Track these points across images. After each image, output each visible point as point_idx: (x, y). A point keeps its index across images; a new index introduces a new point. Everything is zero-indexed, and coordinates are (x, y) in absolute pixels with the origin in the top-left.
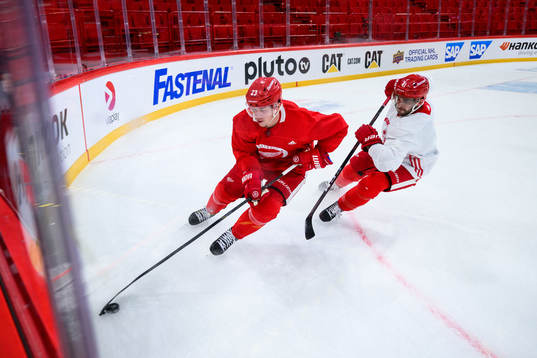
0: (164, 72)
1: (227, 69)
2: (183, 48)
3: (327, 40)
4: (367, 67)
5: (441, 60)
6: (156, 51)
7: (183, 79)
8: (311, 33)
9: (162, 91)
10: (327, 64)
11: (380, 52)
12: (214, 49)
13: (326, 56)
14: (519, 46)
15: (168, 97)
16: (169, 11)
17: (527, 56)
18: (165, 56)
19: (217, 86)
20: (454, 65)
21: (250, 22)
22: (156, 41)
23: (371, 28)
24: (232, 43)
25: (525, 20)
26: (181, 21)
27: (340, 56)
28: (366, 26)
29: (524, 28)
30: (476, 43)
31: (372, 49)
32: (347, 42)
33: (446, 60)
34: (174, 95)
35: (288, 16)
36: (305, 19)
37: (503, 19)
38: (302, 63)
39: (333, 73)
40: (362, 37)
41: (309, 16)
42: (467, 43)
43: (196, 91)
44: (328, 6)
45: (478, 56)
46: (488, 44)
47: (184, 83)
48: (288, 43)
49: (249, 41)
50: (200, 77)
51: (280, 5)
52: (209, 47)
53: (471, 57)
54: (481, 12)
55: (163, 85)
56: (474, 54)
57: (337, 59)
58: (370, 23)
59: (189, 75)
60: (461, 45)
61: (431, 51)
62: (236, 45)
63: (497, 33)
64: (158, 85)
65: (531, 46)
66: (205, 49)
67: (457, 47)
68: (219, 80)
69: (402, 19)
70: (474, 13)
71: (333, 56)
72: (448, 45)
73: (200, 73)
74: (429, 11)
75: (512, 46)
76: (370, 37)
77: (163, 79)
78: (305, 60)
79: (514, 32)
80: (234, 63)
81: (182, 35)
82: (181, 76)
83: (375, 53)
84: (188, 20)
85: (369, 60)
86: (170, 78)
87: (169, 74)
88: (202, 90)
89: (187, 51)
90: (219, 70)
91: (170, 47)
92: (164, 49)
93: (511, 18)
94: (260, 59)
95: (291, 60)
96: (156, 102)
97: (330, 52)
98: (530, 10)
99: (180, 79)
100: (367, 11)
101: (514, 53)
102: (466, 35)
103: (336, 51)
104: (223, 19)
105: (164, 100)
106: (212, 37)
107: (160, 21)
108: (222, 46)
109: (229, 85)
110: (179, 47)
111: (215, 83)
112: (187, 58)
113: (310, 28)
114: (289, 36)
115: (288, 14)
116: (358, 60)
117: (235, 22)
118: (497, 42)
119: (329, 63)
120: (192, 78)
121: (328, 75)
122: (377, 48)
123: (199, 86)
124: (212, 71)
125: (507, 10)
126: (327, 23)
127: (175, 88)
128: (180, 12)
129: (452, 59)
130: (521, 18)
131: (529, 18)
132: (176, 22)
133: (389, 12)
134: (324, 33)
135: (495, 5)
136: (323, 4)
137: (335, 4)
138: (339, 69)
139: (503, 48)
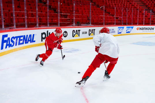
0: (6, 36)
1: (34, 35)
2: (15, 26)
3: (74, 24)
4: (89, 35)
5: (116, 33)
6: (3, 27)
7: (14, 39)
8: (69, 22)
9: (5, 44)
10: (74, 34)
11: (94, 30)
12: (28, 27)
14: (143, 29)
15: (8, 47)
16: (9, 11)
17: (146, 32)
18: (7, 29)
19: (29, 42)
20: (121, 35)
21: (43, 16)
22: (3, 23)
23: (91, 20)
24: (36, 25)
25: (144, 20)
26: (14, 15)
27: (79, 31)
28: (89, 20)
29: (144, 23)
30: (128, 27)
31: (91, 28)
32: (80, 25)
33: (118, 33)
34: (10, 46)
35: (59, 15)
36: (66, 16)
37: (137, 19)
38: (64, 33)
39: (76, 37)
40: (87, 23)
41: (67, 16)
42: (125, 27)
43: (20, 44)
45: (129, 32)
46: (132, 28)
47: (15, 40)
48: (59, 25)
49: (43, 24)
50: (22, 38)
51: (56, 10)
52: (26, 26)
53: (127, 32)
54: (130, 16)
55: (6, 41)
57: (78, 32)
58: (90, 19)
59: (17, 37)
60: (123, 28)
61: (113, 30)
62: (38, 25)
63: (135, 24)
64: (3, 41)
65: (146, 29)
66: (24, 27)
67: (122, 29)
68: (30, 39)
69: (102, 18)
70: (127, 17)
71: (77, 31)
72: (119, 28)
73: (22, 36)
74: (111, 15)
75: (140, 29)
76: (91, 24)
77: (6, 39)
78: (66, 32)
79: (141, 24)
80: (37, 33)
81: (14, 21)
82: (13, 38)
83: (92, 30)
84: (17, 15)
85: (90, 32)
86: (9, 38)
87: (8, 37)
88: (23, 43)
89: (17, 27)
90: (30, 35)
91: (9, 26)
92: (6, 26)
93: (139, 19)
94: (48, 32)
96: (2, 48)
97: (75, 29)
98: (146, 16)
99: (13, 39)
100: (89, 14)
101: (141, 31)
102: (125, 24)
103: (78, 29)
104: (33, 15)
105: (6, 48)
106: (28, 22)
107: (5, 14)
108: (32, 25)
109: (35, 41)
110: (13, 26)
111: (29, 41)
112: (16, 30)
113: (68, 20)
114: (59, 22)
115: (59, 14)
116: (86, 33)
117: (37, 16)
118: (135, 27)
119: (75, 34)
120: (18, 38)
121: (75, 38)
122: (93, 28)
123: (21, 42)
125: (138, 16)
126: (74, 18)
127: (11, 43)
128: (14, 12)
129: (120, 33)
130: (143, 19)
131: (145, 19)
132: (12, 16)
133: (97, 15)
134: (73, 21)
135: (134, 14)
136: (73, 11)
137: (77, 11)
138: (79, 36)
139: (137, 29)
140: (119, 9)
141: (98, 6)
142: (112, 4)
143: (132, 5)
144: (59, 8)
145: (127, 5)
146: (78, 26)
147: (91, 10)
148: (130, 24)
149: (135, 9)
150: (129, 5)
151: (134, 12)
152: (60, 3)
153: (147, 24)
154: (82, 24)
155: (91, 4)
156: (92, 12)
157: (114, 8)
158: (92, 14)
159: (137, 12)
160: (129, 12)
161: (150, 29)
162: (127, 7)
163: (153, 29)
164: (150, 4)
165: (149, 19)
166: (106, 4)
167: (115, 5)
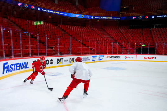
0: (7, 63)
1: (27, 63)
2: (13, 56)
3: (58, 54)
4: (70, 62)
5: (91, 61)
6: (4, 57)
7: (13, 66)
8: (54, 52)
9: (6, 70)
10: (58, 61)
12: (23, 56)
13: (58, 59)
14: (111, 57)
15: (8, 72)
16: (9, 44)
17: (114, 60)
18: (7, 58)
19: (24, 68)
20: (95, 62)
21: (35, 48)
22: (4, 54)
24: (29, 55)
25: (112, 50)
26: (12, 48)
27: (62, 59)
28: (69, 50)
29: (112, 52)
30: (100, 56)
31: (71, 57)
32: (63, 55)
33: (92, 61)
34: (10, 71)
35: (47, 47)
36: (52, 48)
37: (107, 49)
39: (60, 64)
40: (68, 53)
41: (53, 47)
42: (98, 56)
43: (17, 69)
44: (58, 44)
45: (101, 60)
46: (103, 56)
47: (13, 67)
48: (47, 55)
49: (34, 54)
50: (18, 65)
51: (44, 44)
52: (22, 56)
53: (99, 60)
54: (101, 47)
55: (6, 68)
56: (100, 59)
58: (71, 50)
59: (14, 65)
60: (96, 56)
61: (88, 58)
62: (30, 55)
63: (105, 53)
64: (4, 68)
65: (114, 57)
66: (20, 56)
68: (24, 66)
69: (80, 49)
70: (99, 48)
71: (60, 59)
72: (93, 56)
73: (18, 64)
74: (87, 47)
75: (110, 57)
76: (71, 54)
77: (6, 66)
78: (52, 60)
79: (110, 53)
80: (30, 61)
81: (13, 52)
82: (12, 65)
84: (15, 47)
85: (71, 60)
86: (9, 65)
87: (8, 64)
88: (19, 69)
89: (14, 57)
90: (25, 63)
91: (9, 56)
92: (6, 56)
93: (109, 49)
95: (48, 60)
96: (3, 73)
97: (59, 58)
98: (113, 47)
99: (12, 66)
100: (70, 46)
101: (110, 59)
102: (97, 54)
103: (61, 58)
104: (27, 47)
105: (6, 72)
106: (23, 53)
107: (6, 47)
108: (26, 55)
109: (28, 67)
110: (12, 56)
111: (24, 67)
112: (14, 59)
114: (47, 53)
116: (67, 60)
117: (30, 48)
118: (106, 56)
119: (59, 61)
120: (16, 65)
121: (59, 65)
122: (73, 57)
123: (18, 68)
124: (22, 63)
125: (108, 47)
126: (58, 49)
127: (10, 69)
128: (12, 45)
129: (94, 60)
130: (111, 49)
131: (113, 49)
133: (76, 47)
134: (57, 52)
135: (104, 46)
136: (57, 44)
137: (60, 44)
138: (62, 63)
139: (107, 57)
140: (93, 42)
141: (77, 40)
142: (88, 38)
143: (103, 39)
144: (46, 42)
145: (99, 39)
146: (61, 55)
147: (71, 43)
148: (101, 53)
149: (105, 42)
150: (101, 39)
151: (104, 44)
152: (47, 38)
153: (115, 53)
154: (64, 54)
155: (71, 38)
156: (72, 44)
157: (89, 42)
158: (72, 46)
159: (107, 44)
160: (100, 44)
161: (117, 57)
162: (99, 41)
163: (119, 57)
164: (117, 37)
165: (116, 49)
166: (83, 38)
167: (90, 39)
